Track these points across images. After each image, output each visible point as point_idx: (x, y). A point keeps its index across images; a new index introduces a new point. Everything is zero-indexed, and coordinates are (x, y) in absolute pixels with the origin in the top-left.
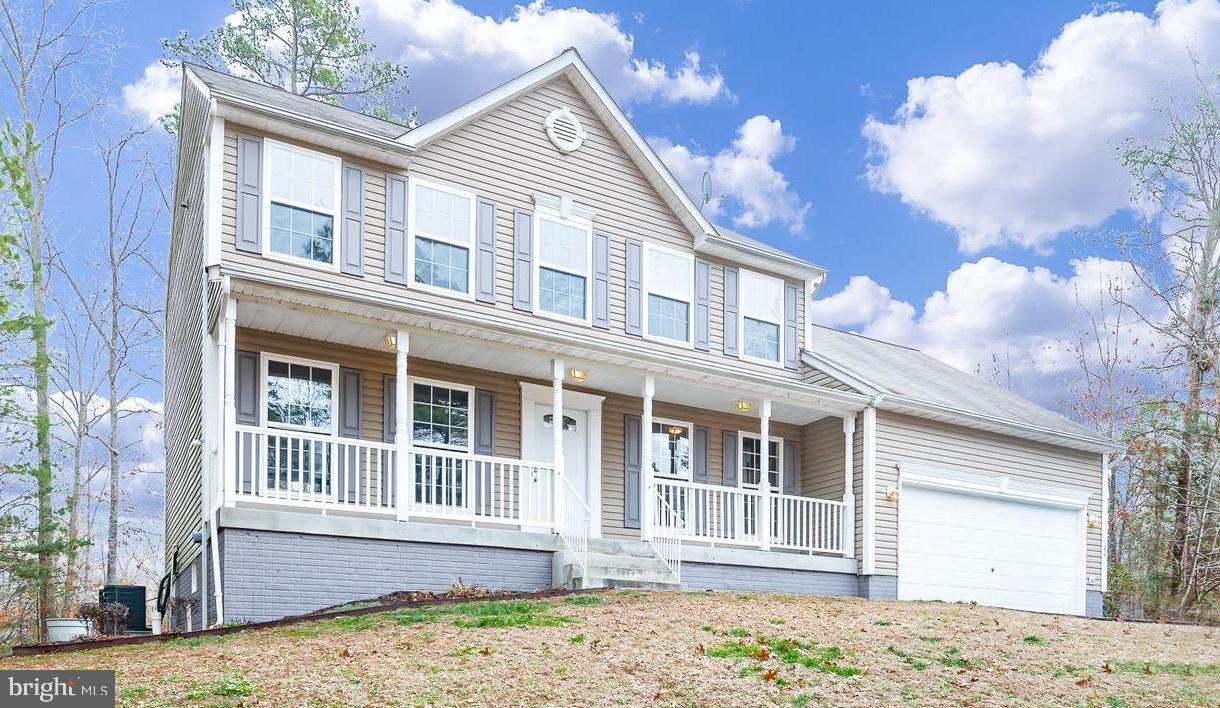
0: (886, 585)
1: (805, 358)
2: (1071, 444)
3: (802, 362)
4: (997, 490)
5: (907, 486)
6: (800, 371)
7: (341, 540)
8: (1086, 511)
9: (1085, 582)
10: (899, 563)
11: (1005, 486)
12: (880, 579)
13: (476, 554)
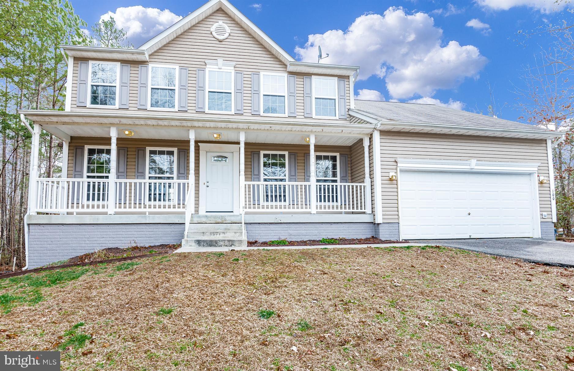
0: (391, 228)
1: (351, 113)
2: (520, 135)
3: (349, 115)
4: (468, 167)
5: (403, 171)
6: (348, 119)
7: (81, 225)
8: (536, 175)
9: (539, 216)
10: (400, 215)
11: (473, 165)
12: (387, 225)
13: (147, 227)
